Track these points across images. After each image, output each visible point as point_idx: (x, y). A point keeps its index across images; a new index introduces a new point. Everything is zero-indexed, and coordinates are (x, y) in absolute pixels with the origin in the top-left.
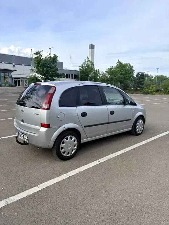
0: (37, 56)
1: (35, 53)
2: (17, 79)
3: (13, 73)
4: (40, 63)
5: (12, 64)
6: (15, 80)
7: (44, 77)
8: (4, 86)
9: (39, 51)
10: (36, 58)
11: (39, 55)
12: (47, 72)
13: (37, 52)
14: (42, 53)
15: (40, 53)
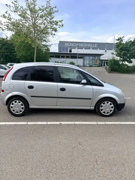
0: (118, 42)
1: (117, 39)
2: (106, 61)
3: (101, 56)
4: (119, 48)
5: (105, 49)
6: (104, 62)
7: (122, 59)
8: (94, 67)
9: (120, 37)
10: (117, 43)
11: (120, 41)
12: (125, 54)
13: (119, 38)
14: (123, 38)
15: (121, 39)
